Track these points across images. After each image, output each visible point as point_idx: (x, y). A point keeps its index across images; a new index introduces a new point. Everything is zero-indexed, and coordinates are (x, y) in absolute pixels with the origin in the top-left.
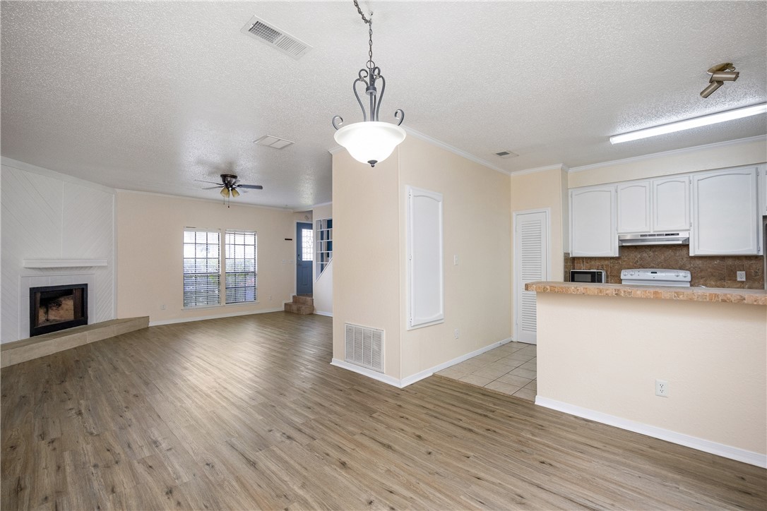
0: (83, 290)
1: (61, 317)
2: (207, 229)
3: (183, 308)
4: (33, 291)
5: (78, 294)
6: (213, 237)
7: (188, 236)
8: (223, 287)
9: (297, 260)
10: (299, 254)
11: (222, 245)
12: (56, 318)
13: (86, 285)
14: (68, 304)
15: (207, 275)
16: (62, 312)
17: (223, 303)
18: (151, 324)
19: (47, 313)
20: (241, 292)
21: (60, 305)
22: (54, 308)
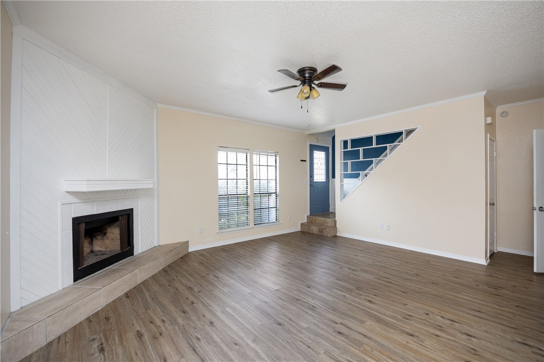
0: (129, 215)
1: (107, 248)
2: (237, 149)
3: (218, 231)
4: (77, 221)
5: (123, 220)
6: (242, 157)
7: (222, 156)
8: (251, 209)
9: (310, 181)
10: (312, 176)
11: (249, 166)
12: (100, 249)
13: (132, 210)
14: (114, 233)
15: (237, 196)
16: (107, 242)
17: (252, 225)
18: (191, 250)
19: (91, 243)
20: (265, 212)
21: (105, 234)
22: (99, 237)
